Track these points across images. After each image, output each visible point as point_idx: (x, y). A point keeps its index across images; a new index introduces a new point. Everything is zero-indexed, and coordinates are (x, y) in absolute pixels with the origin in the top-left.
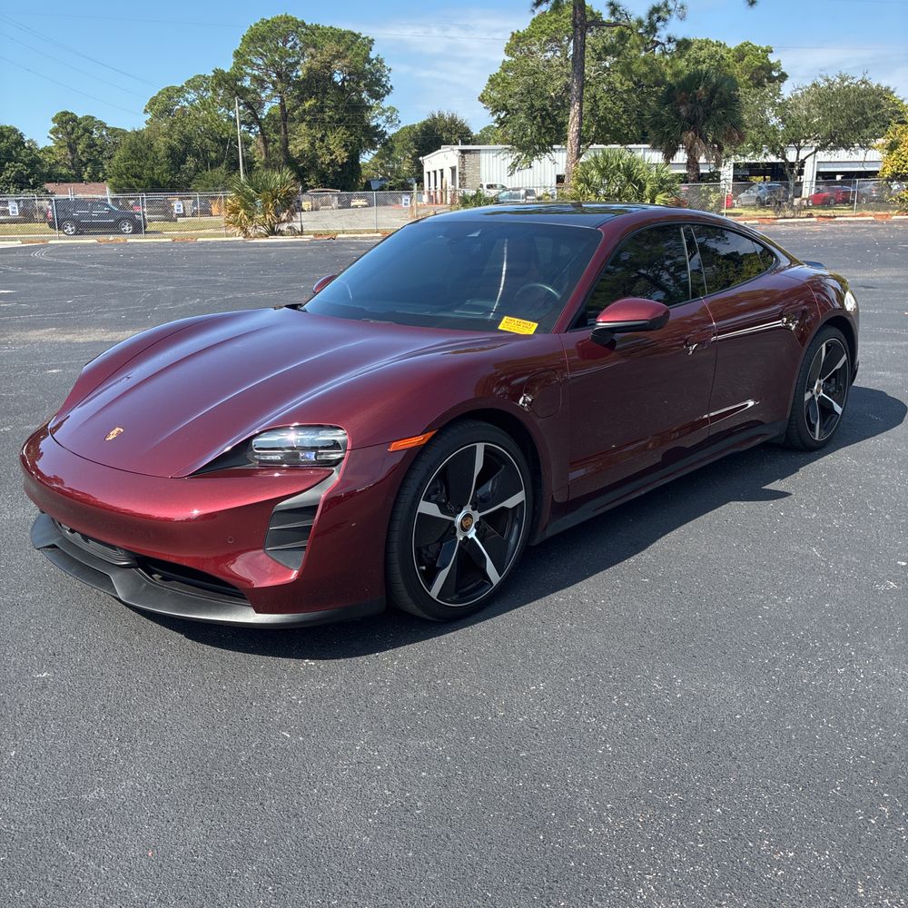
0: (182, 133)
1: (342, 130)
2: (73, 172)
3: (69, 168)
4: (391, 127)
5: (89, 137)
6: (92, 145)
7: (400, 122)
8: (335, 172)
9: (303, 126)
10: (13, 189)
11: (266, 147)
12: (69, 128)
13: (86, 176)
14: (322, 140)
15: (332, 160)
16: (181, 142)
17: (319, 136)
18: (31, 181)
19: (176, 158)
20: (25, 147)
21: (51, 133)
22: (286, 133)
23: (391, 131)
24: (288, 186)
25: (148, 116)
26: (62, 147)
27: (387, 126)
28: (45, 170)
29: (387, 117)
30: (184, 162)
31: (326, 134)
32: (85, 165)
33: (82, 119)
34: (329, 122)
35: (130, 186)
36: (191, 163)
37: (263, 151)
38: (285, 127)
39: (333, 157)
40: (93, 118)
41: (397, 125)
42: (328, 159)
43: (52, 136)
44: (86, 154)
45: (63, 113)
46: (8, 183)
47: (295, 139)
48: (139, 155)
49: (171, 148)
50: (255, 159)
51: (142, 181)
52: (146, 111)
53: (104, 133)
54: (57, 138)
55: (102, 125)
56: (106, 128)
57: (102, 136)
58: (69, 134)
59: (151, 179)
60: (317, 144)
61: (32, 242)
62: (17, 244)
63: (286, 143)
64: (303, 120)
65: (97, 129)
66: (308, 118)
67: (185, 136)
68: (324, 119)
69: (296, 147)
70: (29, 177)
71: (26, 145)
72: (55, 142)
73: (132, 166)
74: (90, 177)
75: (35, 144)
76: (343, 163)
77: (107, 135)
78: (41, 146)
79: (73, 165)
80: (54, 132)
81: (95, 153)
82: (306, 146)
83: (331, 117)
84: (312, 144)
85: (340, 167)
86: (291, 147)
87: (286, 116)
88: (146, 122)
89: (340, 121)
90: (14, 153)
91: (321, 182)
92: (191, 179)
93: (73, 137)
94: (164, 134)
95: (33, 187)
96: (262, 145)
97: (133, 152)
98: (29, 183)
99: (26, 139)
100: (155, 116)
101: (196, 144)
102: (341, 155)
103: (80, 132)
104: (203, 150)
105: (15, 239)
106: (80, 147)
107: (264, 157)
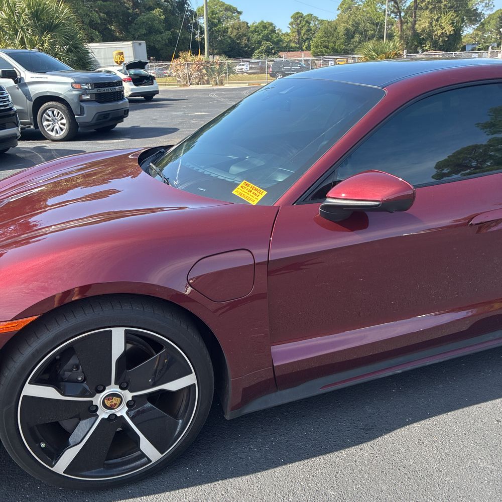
0: (354, 20)
1: (451, 13)
2: (298, 46)
3: (296, 44)
4: (488, 10)
5: (308, 26)
6: (309, 30)
7: (494, 6)
8: (444, 41)
9: (427, 12)
10: (264, 56)
11: (401, 26)
12: (298, 21)
13: (304, 48)
14: (437, 20)
15: (442, 33)
16: (353, 26)
17: (436, 17)
18: (273, 51)
19: (349, 35)
20: (276, 33)
21: (290, 24)
22: (415, 17)
23: (487, 13)
24: (397, 50)
25: (339, 12)
26: (294, 32)
27: (485, 9)
28: (284, 45)
29: (486, 4)
30: (353, 37)
31: (441, 17)
32: (305, 41)
33: (306, 16)
34: (444, 9)
35: (321, 52)
36: (357, 37)
37: (400, 29)
38: (415, 13)
39: (443, 31)
40: (312, 15)
41: (492, 8)
42: (439, 32)
43: (290, 26)
44: (306, 36)
45: (296, 13)
46: (262, 53)
47: (420, 20)
48: (329, 34)
49: (347, 30)
50: (395, 34)
51: (328, 50)
52: (338, 9)
53: (317, 23)
54: (293, 27)
55: (316, 18)
56: (318, 20)
57: (315, 25)
58: (298, 24)
59: (333, 48)
60: (434, 24)
61: (253, 85)
62: (246, 85)
63: (414, 23)
64: (427, 8)
65: (313, 21)
66: (430, 7)
67: (356, 23)
68: (440, 7)
69: (420, 25)
70: (272, 49)
71: (277, 32)
72: (291, 29)
73: (324, 41)
74: (306, 48)
75: (281, 31)
76: (450, 35)
77: (318, 24)
78: (284, 32)
79: (299, 42)
80: (291, 24)
81: (311, 34)
82: (427, 25)
83: (445, 5)
84: (431, 23)
85: (447, 37)
86: (417, 26)
87: (417, 7)
88: (338, 16)
89: (451, 7)
90: (270, 36)
91: (433, 47)
92: (356, 47)
93: (300, 26)
94: (344, 22)
95: (274, 54)
96: (399, 26)
97: (325, 33)
98: (272, 53)
99: (277, 29)
100: (343, 12)
101: (361, 27)
102: (449, 30)
103: (304, 23)
104: (365, 30)
105: (246, 83)
106: (303, 32)
107: (399, 33)
